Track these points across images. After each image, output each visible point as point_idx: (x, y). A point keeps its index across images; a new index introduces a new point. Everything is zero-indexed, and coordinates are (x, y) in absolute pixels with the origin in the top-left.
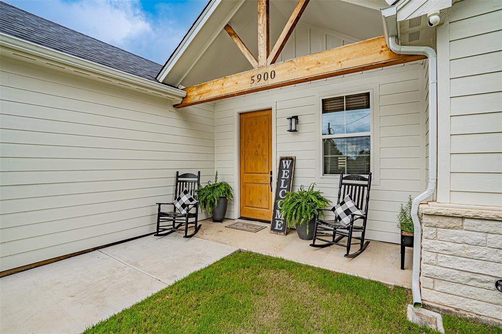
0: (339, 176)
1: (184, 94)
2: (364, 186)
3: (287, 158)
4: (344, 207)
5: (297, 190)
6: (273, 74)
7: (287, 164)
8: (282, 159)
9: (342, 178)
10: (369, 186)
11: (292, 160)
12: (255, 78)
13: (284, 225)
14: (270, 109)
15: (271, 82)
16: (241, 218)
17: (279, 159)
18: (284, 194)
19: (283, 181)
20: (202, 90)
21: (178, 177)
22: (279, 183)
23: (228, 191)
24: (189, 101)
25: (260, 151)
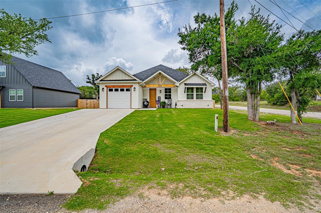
0: (167, 99)
3: (159, 97)
4: (169, 103)
6: (162, 86)
10: (172, 100)
12: (158, 86)
13: (160, 107)
14: (156, 89)
16: (150, 107)
19: (159, 100)
20: (148, 86)
24: (146, 87)
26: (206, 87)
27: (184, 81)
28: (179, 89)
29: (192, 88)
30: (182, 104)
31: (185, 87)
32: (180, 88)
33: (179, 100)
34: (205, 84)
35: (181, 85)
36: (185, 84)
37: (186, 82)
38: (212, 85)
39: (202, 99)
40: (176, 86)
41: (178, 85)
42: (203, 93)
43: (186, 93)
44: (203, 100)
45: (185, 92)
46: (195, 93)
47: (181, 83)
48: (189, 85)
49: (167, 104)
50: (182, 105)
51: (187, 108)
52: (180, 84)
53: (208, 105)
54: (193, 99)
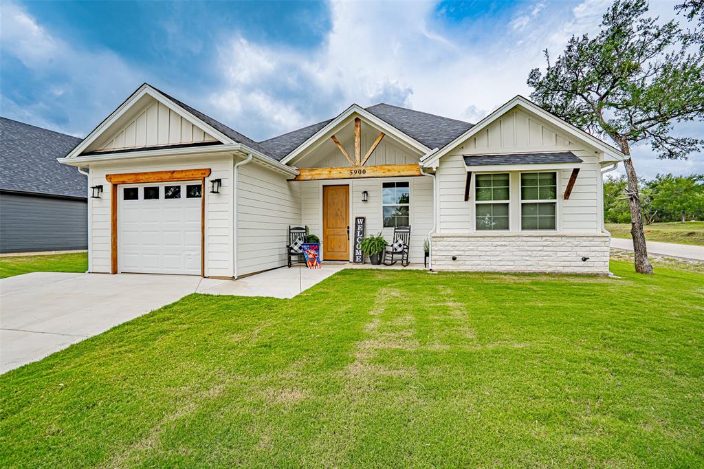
0: (393, 228)
1: (298, 173)
2: (407, 232)
3: (360, 218)
4: (398, 243)
5: (368, 236)
6: (364, 172)
7: (360, 221)
8: (357, 219)
9: (395, 229)
10: (409, 232)
11: (364, 219)
12: (353, 172)
13: (362, 259)
14: (348, 185)
15: (362, 175)
16: (324, 260)
17: (355, 218)
18: (360, 240)
19: (359, 232)
20: (313, 173)
21: (290, 230)
22: (356, 234)
23: (318, 241)
24: (302, 178)
25: (339, 213)
26: (576, 171)
27: (461, 147)
28: (438, 182)
29: (505, 179)
30: (455, 253)
31: (469, 174)
32: (443, 178)
33: (439, 233)
34: (569, 157)
35: (445, 165)
36: (465, 157)
37: (469, 151)
38: (606, 158)
39: (553, 227)
40: (425, 170)
41: (434, 164)
42: (559, 201)
43: (473, 201)
44: (560, 230)
45: (467, 198)
46: (515, 202)
47: (450, 154)
48: (487, 164)
49: (390, 249)
50: (454, 259)
51: (479, 268)
52: (442, 160)
53: (584, 260)
54: (507, 228)
